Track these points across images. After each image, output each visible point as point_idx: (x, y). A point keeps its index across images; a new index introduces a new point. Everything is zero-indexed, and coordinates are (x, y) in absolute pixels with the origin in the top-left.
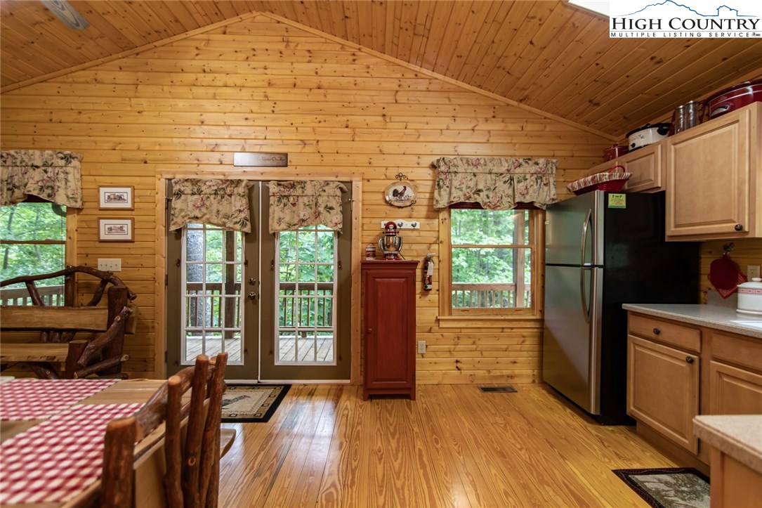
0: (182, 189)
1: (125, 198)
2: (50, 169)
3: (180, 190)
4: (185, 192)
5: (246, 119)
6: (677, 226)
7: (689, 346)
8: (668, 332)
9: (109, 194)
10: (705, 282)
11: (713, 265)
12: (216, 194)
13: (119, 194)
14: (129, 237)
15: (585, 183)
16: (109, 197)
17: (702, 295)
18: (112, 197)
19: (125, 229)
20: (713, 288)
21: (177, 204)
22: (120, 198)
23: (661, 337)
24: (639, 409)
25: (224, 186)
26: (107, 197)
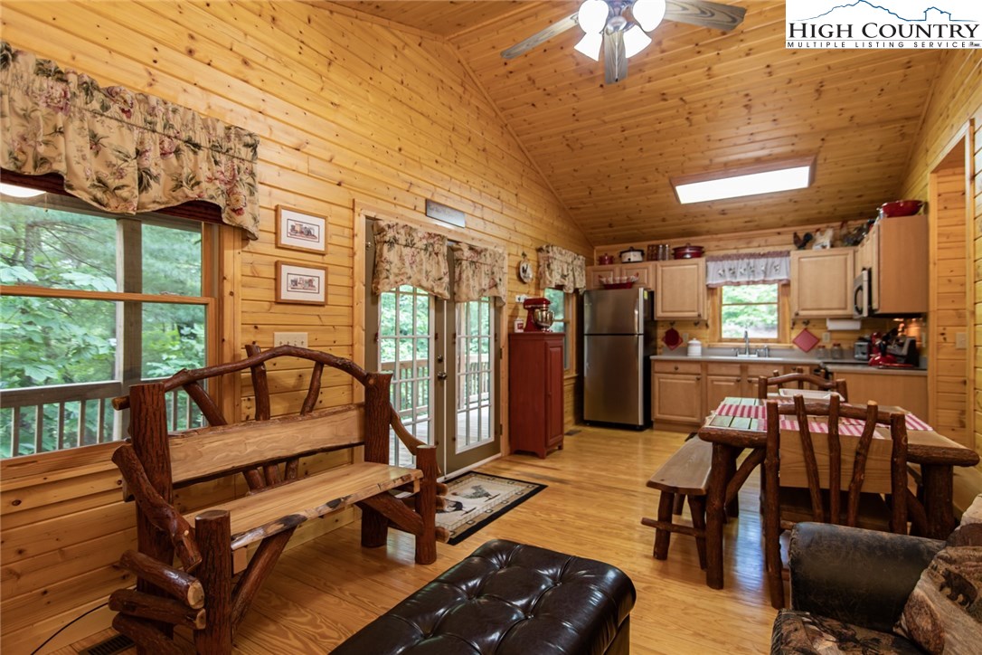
0: (397, 236)
1: (316, 234)
2: (223, 159)
3: (394, 238)
4: (400, 242)
5: (437, 162)
6: (663, 312)
7: (696, 372)
8: (682, 368)
9: (293, 223)
10: (660, 343)
11: (667, 333)
12: (426, 250)
13: (308, 226)
14: (320, 298)
15: (620, 280)
16: (293, 228)
17: (658, 351)
18: (298, 228)
19: (315, 283)
20: (665, 345)
21: (390, 255)
22: (308, 233)
23: (678, 371)
24: (663, 414)
25: (432, 241)
26: (290, 228)
